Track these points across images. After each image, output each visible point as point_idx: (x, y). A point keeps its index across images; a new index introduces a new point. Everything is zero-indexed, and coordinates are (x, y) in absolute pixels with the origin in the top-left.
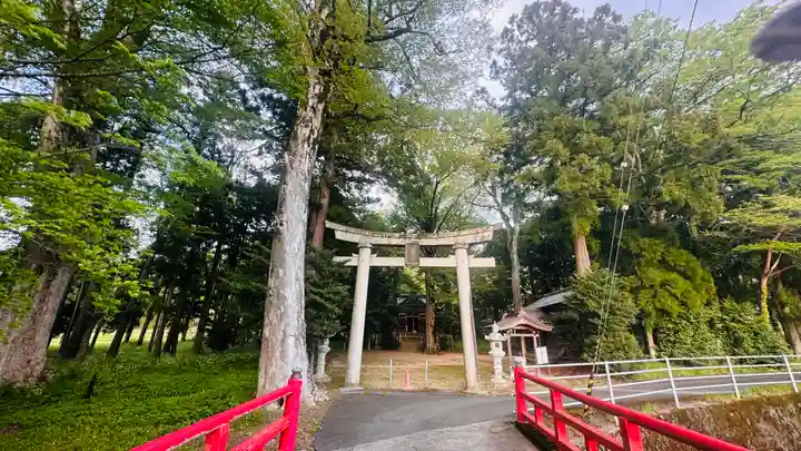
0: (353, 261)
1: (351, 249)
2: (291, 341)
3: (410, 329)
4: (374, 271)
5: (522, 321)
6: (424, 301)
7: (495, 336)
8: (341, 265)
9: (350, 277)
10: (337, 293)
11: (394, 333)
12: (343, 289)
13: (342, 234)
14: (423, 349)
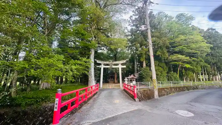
0: (100, 66)
1: (100, 64)
2: (93, 80)
3: (111, 78)
4: (104, 68)
5: (132, 77)
6: (114, 72)
7: (126, 79)
8: (98, 68)
9: (100, 69)
10: (98, 73)
11: (108, 79)
12: (99, 72)
13: (98, 62)
14: (114, 83)
